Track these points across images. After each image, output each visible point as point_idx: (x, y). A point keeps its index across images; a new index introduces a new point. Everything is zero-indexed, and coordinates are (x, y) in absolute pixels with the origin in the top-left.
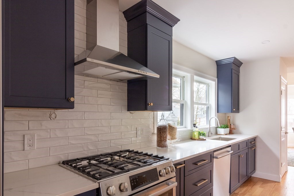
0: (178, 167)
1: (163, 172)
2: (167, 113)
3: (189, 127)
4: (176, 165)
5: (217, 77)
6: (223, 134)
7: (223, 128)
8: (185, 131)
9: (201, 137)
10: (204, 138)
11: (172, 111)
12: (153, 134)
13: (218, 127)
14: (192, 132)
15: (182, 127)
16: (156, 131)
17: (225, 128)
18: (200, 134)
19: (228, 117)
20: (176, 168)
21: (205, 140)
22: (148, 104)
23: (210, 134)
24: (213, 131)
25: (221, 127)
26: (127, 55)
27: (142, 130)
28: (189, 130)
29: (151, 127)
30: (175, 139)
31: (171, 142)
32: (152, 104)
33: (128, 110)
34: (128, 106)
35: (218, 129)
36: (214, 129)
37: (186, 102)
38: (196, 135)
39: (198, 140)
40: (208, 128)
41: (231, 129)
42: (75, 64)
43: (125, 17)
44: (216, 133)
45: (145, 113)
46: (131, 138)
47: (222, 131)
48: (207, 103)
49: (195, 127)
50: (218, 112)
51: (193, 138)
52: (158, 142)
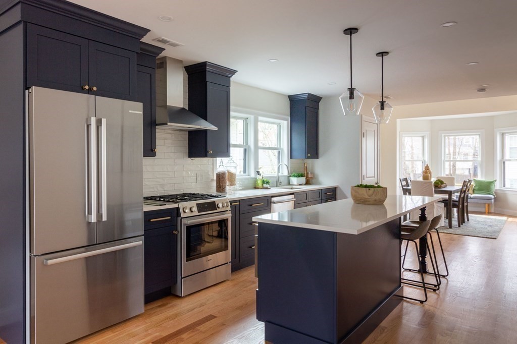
0: (233, 204)
1: (220, 205)
2: (225, 160)
3: (253, 175)
4: (231, 202)
5: (291, 116)
6: (296, 184)
7: (297, 177)
8: (248, 179)
9: (265, 185)
10: (268, 186)
11: (231, 158)
12: (213, 180)
13: (290, 176)
14: (256, 180)
15: (245, 174)
16: (215, 178)
17: (299, 177)
18: (264, 182)
19: (305, 163)
20: (231, 204)
21: (270, 188)
22: (208, 152)
23: (279, 184)
24: (284, 181)
25: (294, 176)
26: (187, 109)
27: (202, 176)
28: (252, 178)
29: (210, 173)
30: (234, 185)
31: (230, 188)
32: (211, 152)
33: (189, 157)
34: (189, 153)
35: (291, 178)
36: (287, 178)
37: (249, 147)
38: (260, 182)
39: (261, 189)
40: (276, 177)
41: (307, 178)
42: (157, 125)
43: (186, 71)
44: (289, 184)
45: (205, 160)
46: (192, 183)
47: (294, 180)
48: (278, 147)
49: (259, 174)
50: (291, 158)
51: (257, 187)
52: (217, 187)
